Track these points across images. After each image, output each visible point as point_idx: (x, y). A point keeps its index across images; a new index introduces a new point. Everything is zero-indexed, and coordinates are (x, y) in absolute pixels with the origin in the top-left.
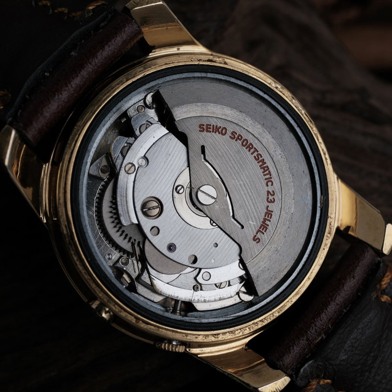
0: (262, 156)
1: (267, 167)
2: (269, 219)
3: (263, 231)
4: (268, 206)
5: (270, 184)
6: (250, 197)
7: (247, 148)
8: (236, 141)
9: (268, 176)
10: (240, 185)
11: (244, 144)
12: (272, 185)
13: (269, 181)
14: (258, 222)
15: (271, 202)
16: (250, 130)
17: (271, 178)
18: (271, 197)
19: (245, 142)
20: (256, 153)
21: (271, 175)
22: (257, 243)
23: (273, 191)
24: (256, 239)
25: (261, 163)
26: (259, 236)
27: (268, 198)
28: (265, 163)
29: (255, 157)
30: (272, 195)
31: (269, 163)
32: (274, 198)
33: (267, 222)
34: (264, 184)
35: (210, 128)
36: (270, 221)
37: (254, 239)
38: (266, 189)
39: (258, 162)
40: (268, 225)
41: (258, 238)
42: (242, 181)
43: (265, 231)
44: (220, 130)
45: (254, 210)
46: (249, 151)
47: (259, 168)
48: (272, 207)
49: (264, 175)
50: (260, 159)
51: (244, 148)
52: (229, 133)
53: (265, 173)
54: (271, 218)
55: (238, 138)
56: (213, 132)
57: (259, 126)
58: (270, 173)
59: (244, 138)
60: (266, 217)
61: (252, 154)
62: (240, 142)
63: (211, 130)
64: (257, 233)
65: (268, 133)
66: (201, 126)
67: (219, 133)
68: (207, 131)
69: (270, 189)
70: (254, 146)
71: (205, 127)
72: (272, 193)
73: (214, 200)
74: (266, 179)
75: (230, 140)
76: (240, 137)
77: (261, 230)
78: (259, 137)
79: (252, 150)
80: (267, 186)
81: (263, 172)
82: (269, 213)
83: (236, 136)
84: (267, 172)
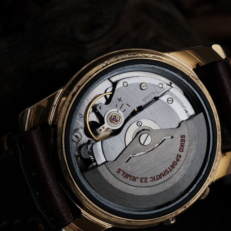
0: (168, 175)
1: (161, 178)
2: (131, 179)
3: (124, 175)
4: (138, 178)
5: (152, 179)
6: (144, 167)
7: (172, 164)
8: (176, 158)
9: (156, 178)
10: (151, 161)
11: (174, 163)
12: (151, 181)
13: (153, 179)
14: (129, 172)
15: (141, 180)
16: (182, 167)
17: (155, 180)
18: (144, 180)
19: (175, 164)
20: (169, 171)
21: (156, 180)
22: (117, 171)
23: (147, 182)
24: (119, 170)
25: (163, 173)
26: (121, 172)
27: (143, 178)
28: (164, 176)
29: (167, 170)
30: (145, 181)
31: (164, 179)
32: (143, 182)
33: (129, 178)
34: (151, 176)
35: (183, 142)
36: (130, 179)
37: (119, 169)
38: (149, 177)
39: (164, 172)
40: (127, 178)
41: (120, 172)
42: (153, 162)
43: (124, 176)
44: (182, 148)
45: (136, 169)
46: (170, 166)
47: (161, 173)
48: (138, 181)
49: (156, 176)
50: (166, 173)
51: (172, 163)
52: (180, 153)
53: (158, 177)
54: (131, 180)
55: (178, 159)
56: (181, 143)
57: (184, 173)
58: (158, 179)
59: (178, 163)
60: (132, 177)
61: (169, 168)
62: (175, 161)
63: (182, 142)
64: (123, 171)
65: (180, 178)
66: (184, 136)
67: (180, 147)
68: (181, 140)
69: (148, 180)
70: (173, 169)
71: (183, 138)
72: (146, 181)
73: (142, 144)
74: (154, 177)
75: (177, 154)
76: (178, 160)
77: (125, 174)
78: (178, 172)
79: (171, 168)
80: (151, 178)
81: (158, 175)
82: (134, 179)
83: (179, 158)
84: (158, 178)
